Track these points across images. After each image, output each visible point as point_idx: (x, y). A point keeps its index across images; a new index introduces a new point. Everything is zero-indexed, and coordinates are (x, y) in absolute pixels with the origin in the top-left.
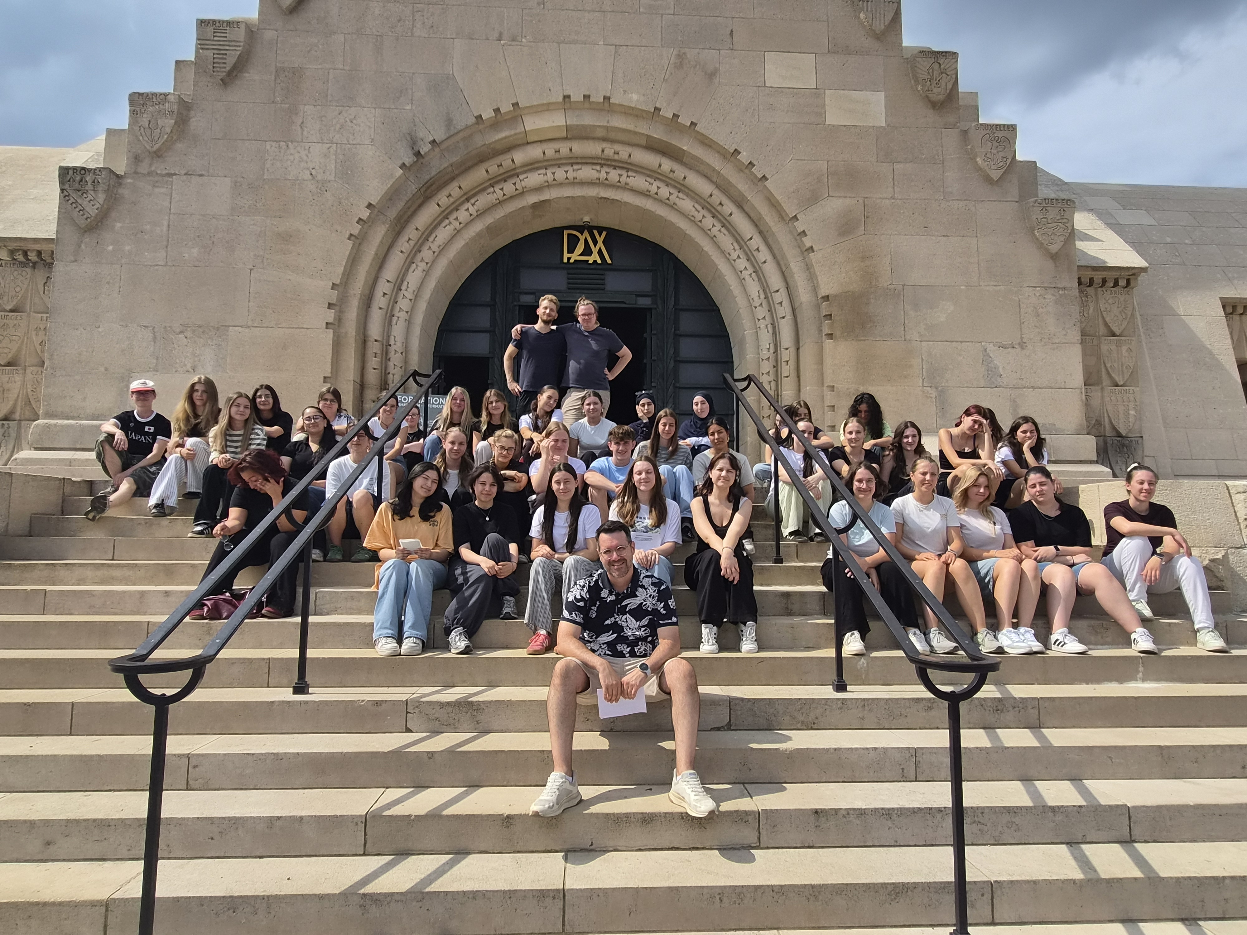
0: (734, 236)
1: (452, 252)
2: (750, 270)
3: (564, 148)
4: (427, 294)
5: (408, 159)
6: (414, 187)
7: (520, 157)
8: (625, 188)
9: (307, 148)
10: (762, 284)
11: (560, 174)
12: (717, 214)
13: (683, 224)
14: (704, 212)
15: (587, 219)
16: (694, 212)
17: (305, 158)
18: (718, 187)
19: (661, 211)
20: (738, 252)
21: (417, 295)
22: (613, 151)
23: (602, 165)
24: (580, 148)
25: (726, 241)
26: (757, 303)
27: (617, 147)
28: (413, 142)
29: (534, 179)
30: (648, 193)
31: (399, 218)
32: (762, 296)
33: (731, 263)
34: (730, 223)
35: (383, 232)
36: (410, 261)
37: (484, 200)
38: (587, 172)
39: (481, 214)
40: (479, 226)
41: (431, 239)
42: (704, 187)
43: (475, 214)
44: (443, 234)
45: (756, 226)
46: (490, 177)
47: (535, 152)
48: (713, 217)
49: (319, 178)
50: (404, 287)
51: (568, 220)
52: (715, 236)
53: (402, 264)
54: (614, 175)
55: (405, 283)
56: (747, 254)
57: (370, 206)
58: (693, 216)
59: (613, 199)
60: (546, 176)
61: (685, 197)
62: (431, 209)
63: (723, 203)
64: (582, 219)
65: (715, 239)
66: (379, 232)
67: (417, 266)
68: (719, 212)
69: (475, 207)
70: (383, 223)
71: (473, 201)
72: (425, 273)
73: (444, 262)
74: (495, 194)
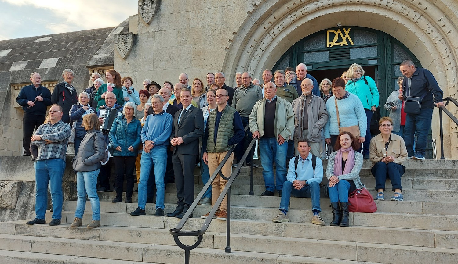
0: (428, 20)
1: (271, 49)
2: (440, 38)
5: (251, 9)
6: (254, 21)
8: (362, 4)
9: (207, 11)
10: (448, 45)
11: (325, 3)
12: (417, 9)
13: (396, 18)
14: (410, 10)
15: (339, 23)
16: (402, 10)
19: (383, 13)
20: (432, 28)
25: (423, 23)
26: (445, 55)
29: (312, 7)
30: (375, 5)
31: (247, 37)
32: (448, 52)
33: (427, 35)
34: (426, 14)
35: (240, 45)
36: (252, 56)
37: (286, 21)
39: (285, 29)
40: (284, 35)
41: (261, 45)
43: (282, 29)
44: (267, 41)
45: (443, 12)
46: (289, 10)
48: (415, 11)
49: (212, 24)
50: (250, 69)
51: (330, 25)
52: (416, 22)
53: (248, 58)
55: (250, 67)
56: (437, 29)
57: (234, 33)
58: (402, 13)
59: (355, 11)
60: (317, 5)
61: (397, 3)
62: (261, 30)
63: (421, 3)
64: (337, 24)
65: (416, 23)
66: (238, 45)
67: (255, 58)
68: (419, 9)
69: (282, 26)
70: (240, 40)
71: (281, 23)
72: (258, 61)
73: (267, 55)
74: (292, 18)
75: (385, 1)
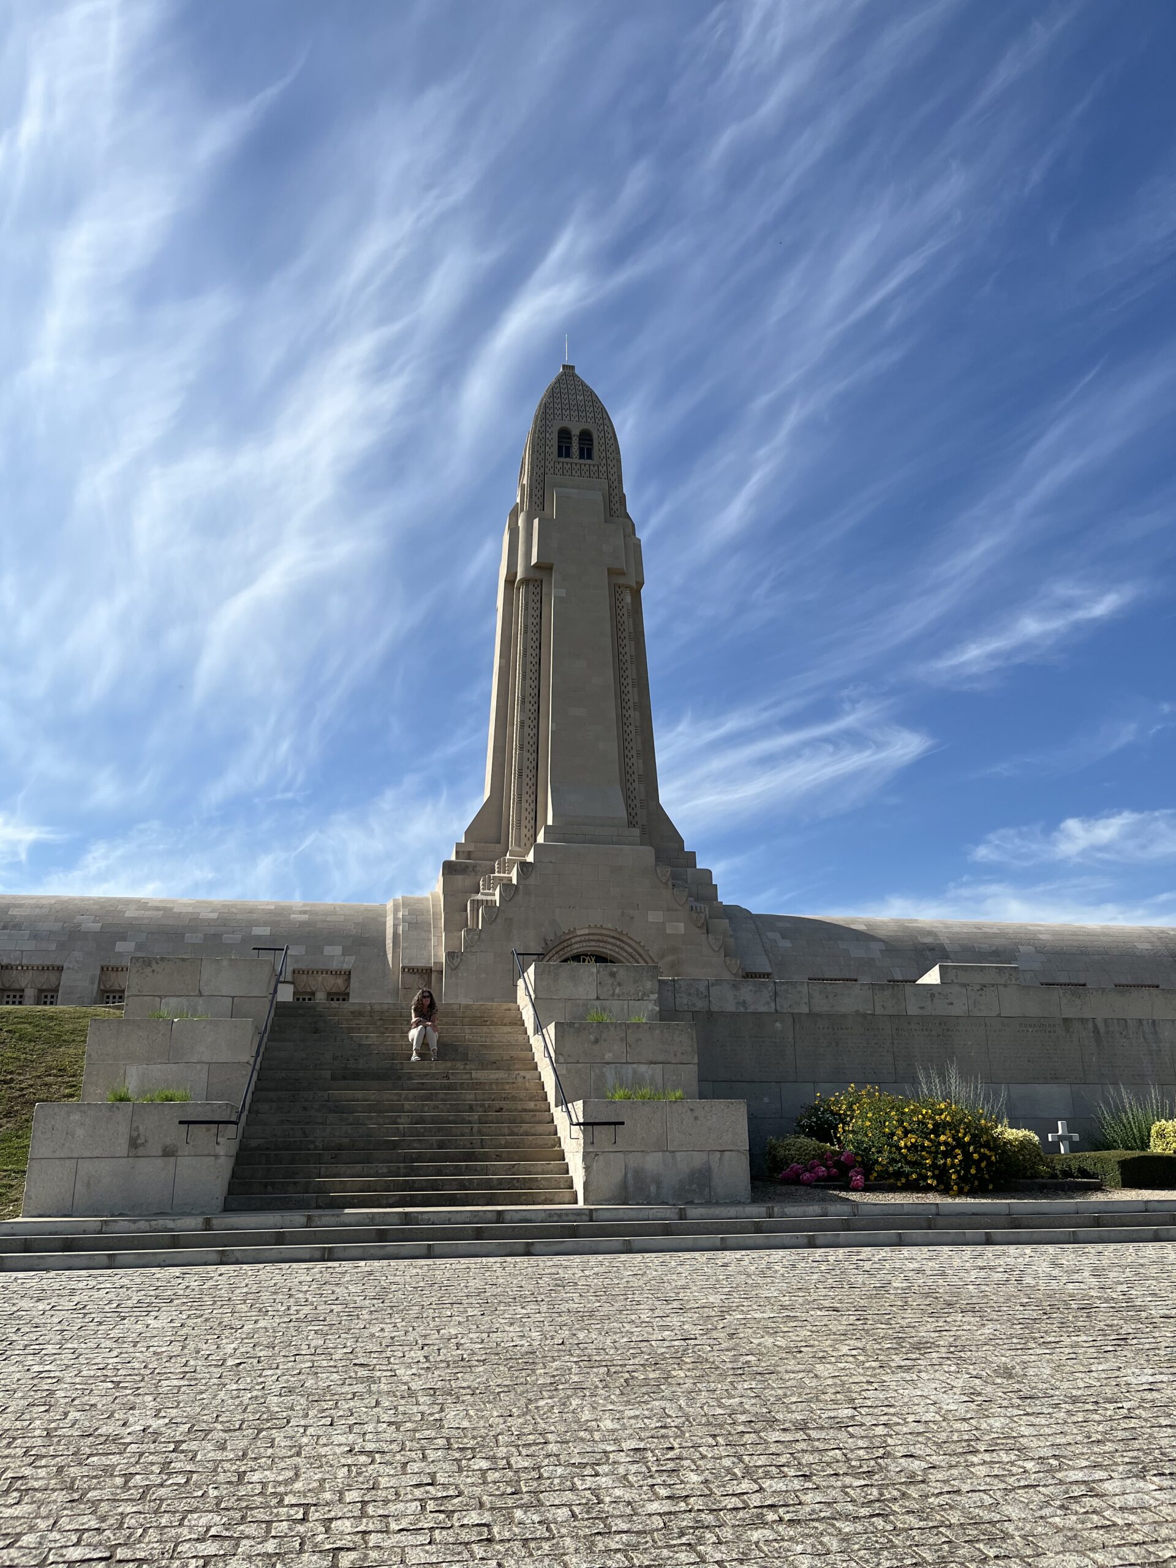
3: (587, 938)
5: (543, 945)
6: (545, 953)
7: (573, 941)
11: (585, 944)
24: (591, 937)
28: (545, 941)
29: (576, 946)
38: (593, 943)
47: (578, 939)
54: (601, 944)
60: (580, 945)
75: (617, 950)
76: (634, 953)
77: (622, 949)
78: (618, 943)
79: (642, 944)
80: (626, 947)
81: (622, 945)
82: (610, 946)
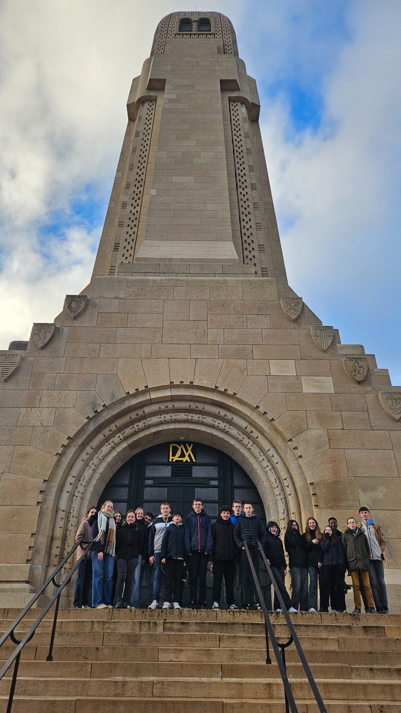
0: (260, 448)
1: (109, 459)
2: (270, 467)
3: (170, 405)
4: (94, 482)
5: (91, 414)
6: (92, 428)
7: (148, 410)
8: (202, 423)
9: (41, 410)
10: (277, 475)
11: (168, 417)
12: (250, 437)
13: (233, 442)
14: (243, 436)
15: (182, 438)
16: (238, 436)
17: (39, 415)
18: (250, 423)
19: (221, 435)
20: (263, 457)
21: (88, 483)
22: (195, 406)
23: (190, 413)
24: (178, 405)
25: (256, 450)
26: (275, 485)
27: (197, 404)
28: (94, 406)
29: (155, 420)
30: (214, 426)
31: (83, 444)
32: (278, 482)
33: (260, 463)
34: (257, 442)
35: (74, 451)
36: (86, 465)
37: (128, 431)
38: (182, 416)
39: (126, 438)
40: (125, 445)
41: (99, 453)
42: (243, 424)
43: (123, 439)
44: (105, 449)
45: (271, 443)
46: (132, 420)
47: (155, 408)
48: (248, 438)
49: (45, 425)
50: (82, 480)
51: (173, 439)
52: (250, 448)
53: (82, 467)
54: (196, 418)
55: (83, 477)
56: (267, 458)
57: (69, 438)
58: (238, 438)
59: (196, 429)
60: (160, 419)
61: (233, 428)
62: (100, 437)
63: (253, 432)
64: (180, 438)
65: (250, 450)
66: (71, 452)
67: (90, 467)
68: (251, 436)
69: (123, 435)
70: (75, 446)
71: (122, 432)
72: (94, 471)
73: (104, 464)
74: (134, 429)
75: (222, 425)
76: (250, 428)
77: (231, 423)
78: (223, 412)
79: (262, 410)
80: (237, 420)
81: (230, 416)
82: (209, 420)
